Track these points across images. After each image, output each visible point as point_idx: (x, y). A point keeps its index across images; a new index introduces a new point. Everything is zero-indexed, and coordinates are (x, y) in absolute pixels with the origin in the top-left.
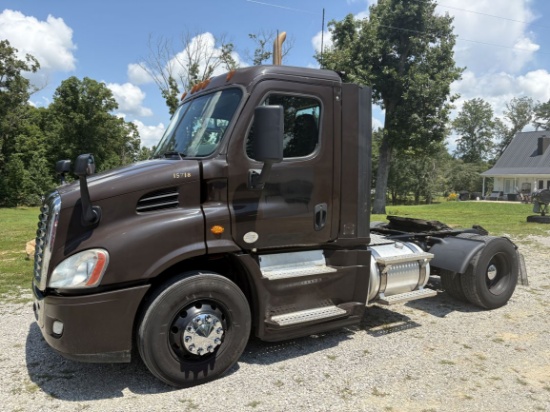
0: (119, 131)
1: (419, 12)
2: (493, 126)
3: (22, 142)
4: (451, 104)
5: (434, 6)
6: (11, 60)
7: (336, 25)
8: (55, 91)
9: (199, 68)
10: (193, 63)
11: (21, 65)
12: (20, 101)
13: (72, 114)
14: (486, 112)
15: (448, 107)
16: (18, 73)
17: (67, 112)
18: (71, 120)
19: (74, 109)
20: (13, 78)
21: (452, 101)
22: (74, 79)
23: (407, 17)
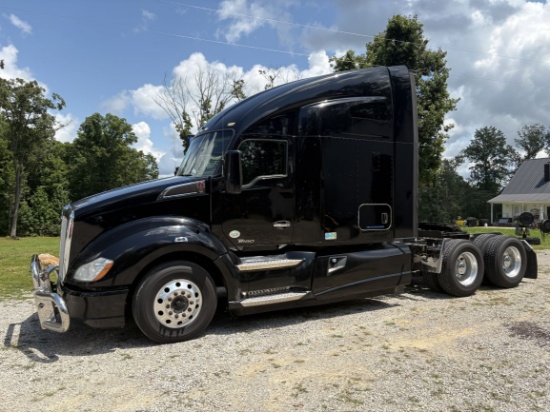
0: (137, 163)
1: (410, 49)
2: (505, 153)
3: (47, 175)
4: (445, 133)
5: (426, 42)
6: (38, 99)
7: (338, 62)
8: (79, 127)
9: (211, 103)
10: (205, 98)
11: (48, 104)
12: (46, 137)
13: (95, 148)
14: (499, 139)
15: (441, 137)
16: (45, 111)
17: (91, 146)
18: (94, 152)
19: (97, 143)
20: (40, 115)
21: (446, 130)
22: (98, 115)
23: (400, 53)
